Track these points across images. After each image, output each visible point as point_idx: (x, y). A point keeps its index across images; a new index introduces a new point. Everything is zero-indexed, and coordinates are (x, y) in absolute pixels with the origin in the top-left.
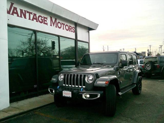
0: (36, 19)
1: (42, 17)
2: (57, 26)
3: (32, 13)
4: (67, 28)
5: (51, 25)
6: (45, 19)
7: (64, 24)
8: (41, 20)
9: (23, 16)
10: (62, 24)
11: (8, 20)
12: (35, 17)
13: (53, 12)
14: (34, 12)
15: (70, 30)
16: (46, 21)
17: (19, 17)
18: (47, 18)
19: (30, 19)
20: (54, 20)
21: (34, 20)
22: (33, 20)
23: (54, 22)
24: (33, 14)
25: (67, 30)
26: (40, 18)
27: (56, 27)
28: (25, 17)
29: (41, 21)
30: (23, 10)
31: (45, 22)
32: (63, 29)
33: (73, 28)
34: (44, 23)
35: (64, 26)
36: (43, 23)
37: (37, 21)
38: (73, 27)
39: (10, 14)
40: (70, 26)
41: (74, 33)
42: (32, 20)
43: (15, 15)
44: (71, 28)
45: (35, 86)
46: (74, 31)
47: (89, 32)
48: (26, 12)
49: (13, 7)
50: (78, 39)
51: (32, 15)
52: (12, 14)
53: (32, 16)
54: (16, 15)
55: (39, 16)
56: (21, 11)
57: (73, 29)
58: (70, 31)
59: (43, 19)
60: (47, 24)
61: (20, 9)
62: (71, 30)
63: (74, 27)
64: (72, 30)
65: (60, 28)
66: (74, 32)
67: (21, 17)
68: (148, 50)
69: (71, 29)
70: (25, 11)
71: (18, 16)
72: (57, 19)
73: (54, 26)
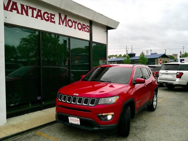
0: (41, 16)
2: (67, 25)
3: (35, 9)
4: (80, 27)
5: (60, 24)
6: (53, 17)
7: (76, 22)
8: (47, 17)
9: (24, 13)
10: (74, 22)
11: (6, 17)
12: (39, 14)
13: (62, 8)
14: (38, 8)
16: (53, 18)
17: (20, 14)
18: (54, 15)
19: (33, 16)
20: (63, 17)
22: (36, 17)
23: (63, 20)
24: (37, 10)
25: (80, 29)
28: (27, 15)
29: (47, 19)
30: (24, 5)
31: (53, 20)
32: (75, 28)
33: (88, 27)
34: (51, 21)
35: (76, 25)
36: (50, 21)
37: (42, 19)
40: (83, 25)
41: (89, 34)
42: (35, 18)
43: (15, 12)
44: (84, 26)
45: (39, 98)
47: (107, 32)
48: (29, 8)
49: (12, 1)
50: (93, 41)
52: (11, 11)
53: (35, 13)
55: (45, 13)
56: (22, 6)
58: (83, 30)
59: (49, 16)
60: (54, 22)
61: (20, 4)
62: (85, 30)
63: (89, 25)
65: (71, 27)
66: (88, 32)
67: (22, 14)
68: (180, 53)
69: (85, 28)
70: (27, 7)
71: (18, 12)
72: (67, 16)
73: (63, 25)
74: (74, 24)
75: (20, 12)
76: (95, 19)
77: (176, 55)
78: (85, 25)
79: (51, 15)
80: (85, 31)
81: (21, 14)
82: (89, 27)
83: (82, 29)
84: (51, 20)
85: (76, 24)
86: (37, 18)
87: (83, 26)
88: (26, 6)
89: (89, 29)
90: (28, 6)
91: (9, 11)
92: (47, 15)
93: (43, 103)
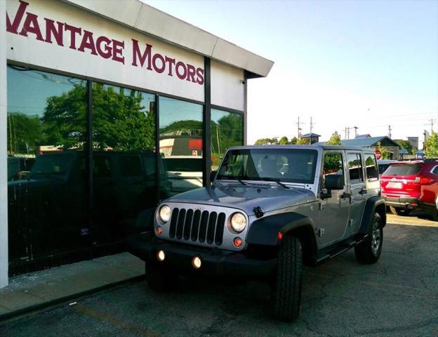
0: (91, 46)
1: (109, 42)
2: (152, 67)
4: (182, 73)
5: (134, 64)
6: (118, 47)
7: (174, 61)
8: (107, 48)
9: (53, 38)
10: (168, 59)
11: (12, 49)
12: (88, 41)
13: (141, 27)
14: (85, 26)
15: (189, 77)
16: (120, 52)
17: (43, 40)
18: (122, 44)
19: (73, 46)
20: (142, 49)
21: (85, 49)
22: (81, 49)
23: (142, 53)
24: (83, 33)
25: (182, 77)
26: (103, 44)
27: (149, 68)
28: (60, 42)
29: (106, 52)
30: (53, 22)
31: (118, 55)
32: (170, 74)
33: (200, 72)
34: (116, 58)
35: (174, 67)
36: (112, 57)
37: (94, 53)
38: (199, 69)
39: (16, 33)
40: (190, 67)
41: (202, 86)
42: (79, 49)
43: (32, 36)
44: (191, 70)
45: (84, 231)
46: (200, 80)
47: (244, 83)
48: (64, 27)
49: (27, 13)
50: (212, 103)
51: (80, 34)
52: (24, 33)
53: (79, 39)
54: (35, 35)
55: (101, 39)
56: (50, 23)
57: (198, 75)
58: (188, 79)
59: (111, 45)
60: (122, 60)
61: (45, 19)
62: (193, 78)
63: (203, 68)
64: (196, 77)
65: (160, 71)
66: (201, 83)
67: (48, 40)
69: (193, 74)
70: (60, 25)
71: (40, 38)
72: (151, 46)
73: (142, 65)
74: (167, 64)
75: (44, 37)
76: (216, 55)
77: (415, 140)
78: (193, 68)
79: (116, 43)
80: (194, 81)
81: (46, 41)
82: (202, 71)
83: (187, 77)
84: (115, 54)
85: (173, 64)
86: (83, 51)
87: (189, 70)
88: (58, 22)
89: (203, 76)
90: (63, 24)
91: (20, 34)
92: (106, 43)
93: (95, 243)
